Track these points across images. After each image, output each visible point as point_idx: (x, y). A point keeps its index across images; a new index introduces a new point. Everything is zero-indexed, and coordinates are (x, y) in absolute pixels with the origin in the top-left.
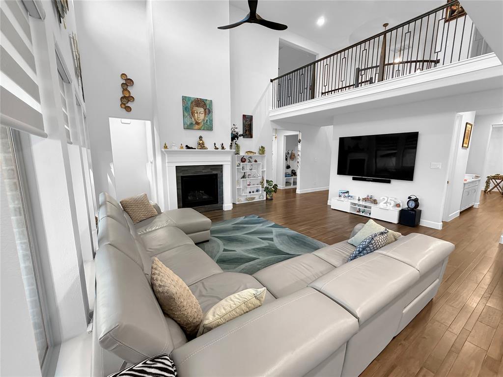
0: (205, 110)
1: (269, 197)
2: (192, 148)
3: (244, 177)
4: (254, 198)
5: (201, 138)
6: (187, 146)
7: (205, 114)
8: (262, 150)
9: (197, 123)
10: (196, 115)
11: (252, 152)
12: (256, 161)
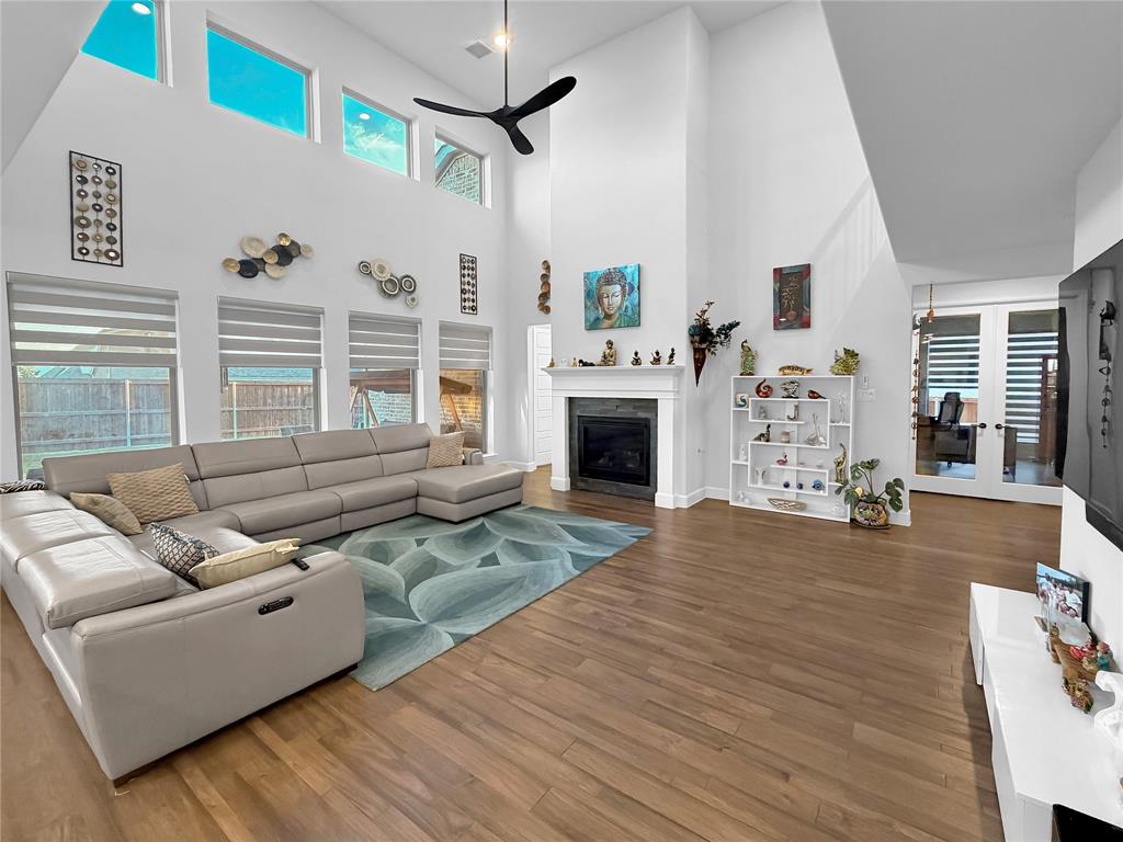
0: (623, 287)
1: (859, 518)
2: (592, 365)
3: (765, 437)
4: (803, 507)
5: (610, 343)
6: (581, 361)
7: (624, 295)
8: (849, 362)
9: (608, 316)
10: (605, 300)
11: (798, 368)
12: (813, 395)
